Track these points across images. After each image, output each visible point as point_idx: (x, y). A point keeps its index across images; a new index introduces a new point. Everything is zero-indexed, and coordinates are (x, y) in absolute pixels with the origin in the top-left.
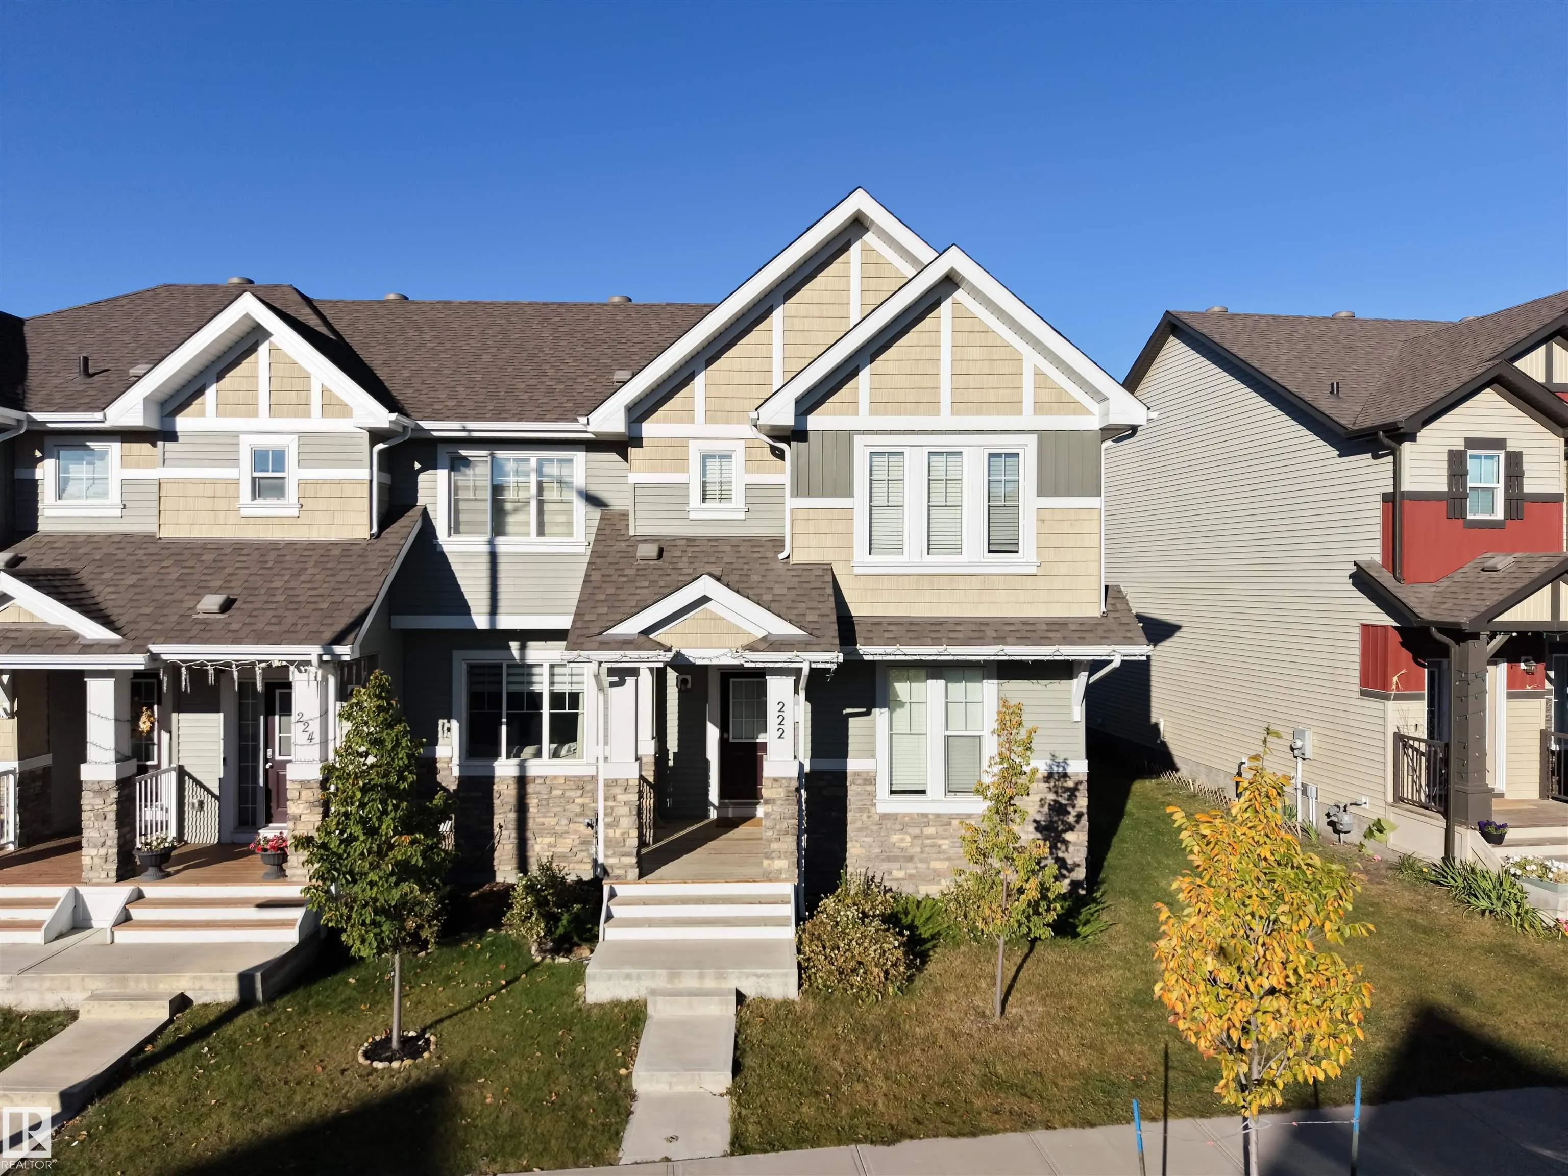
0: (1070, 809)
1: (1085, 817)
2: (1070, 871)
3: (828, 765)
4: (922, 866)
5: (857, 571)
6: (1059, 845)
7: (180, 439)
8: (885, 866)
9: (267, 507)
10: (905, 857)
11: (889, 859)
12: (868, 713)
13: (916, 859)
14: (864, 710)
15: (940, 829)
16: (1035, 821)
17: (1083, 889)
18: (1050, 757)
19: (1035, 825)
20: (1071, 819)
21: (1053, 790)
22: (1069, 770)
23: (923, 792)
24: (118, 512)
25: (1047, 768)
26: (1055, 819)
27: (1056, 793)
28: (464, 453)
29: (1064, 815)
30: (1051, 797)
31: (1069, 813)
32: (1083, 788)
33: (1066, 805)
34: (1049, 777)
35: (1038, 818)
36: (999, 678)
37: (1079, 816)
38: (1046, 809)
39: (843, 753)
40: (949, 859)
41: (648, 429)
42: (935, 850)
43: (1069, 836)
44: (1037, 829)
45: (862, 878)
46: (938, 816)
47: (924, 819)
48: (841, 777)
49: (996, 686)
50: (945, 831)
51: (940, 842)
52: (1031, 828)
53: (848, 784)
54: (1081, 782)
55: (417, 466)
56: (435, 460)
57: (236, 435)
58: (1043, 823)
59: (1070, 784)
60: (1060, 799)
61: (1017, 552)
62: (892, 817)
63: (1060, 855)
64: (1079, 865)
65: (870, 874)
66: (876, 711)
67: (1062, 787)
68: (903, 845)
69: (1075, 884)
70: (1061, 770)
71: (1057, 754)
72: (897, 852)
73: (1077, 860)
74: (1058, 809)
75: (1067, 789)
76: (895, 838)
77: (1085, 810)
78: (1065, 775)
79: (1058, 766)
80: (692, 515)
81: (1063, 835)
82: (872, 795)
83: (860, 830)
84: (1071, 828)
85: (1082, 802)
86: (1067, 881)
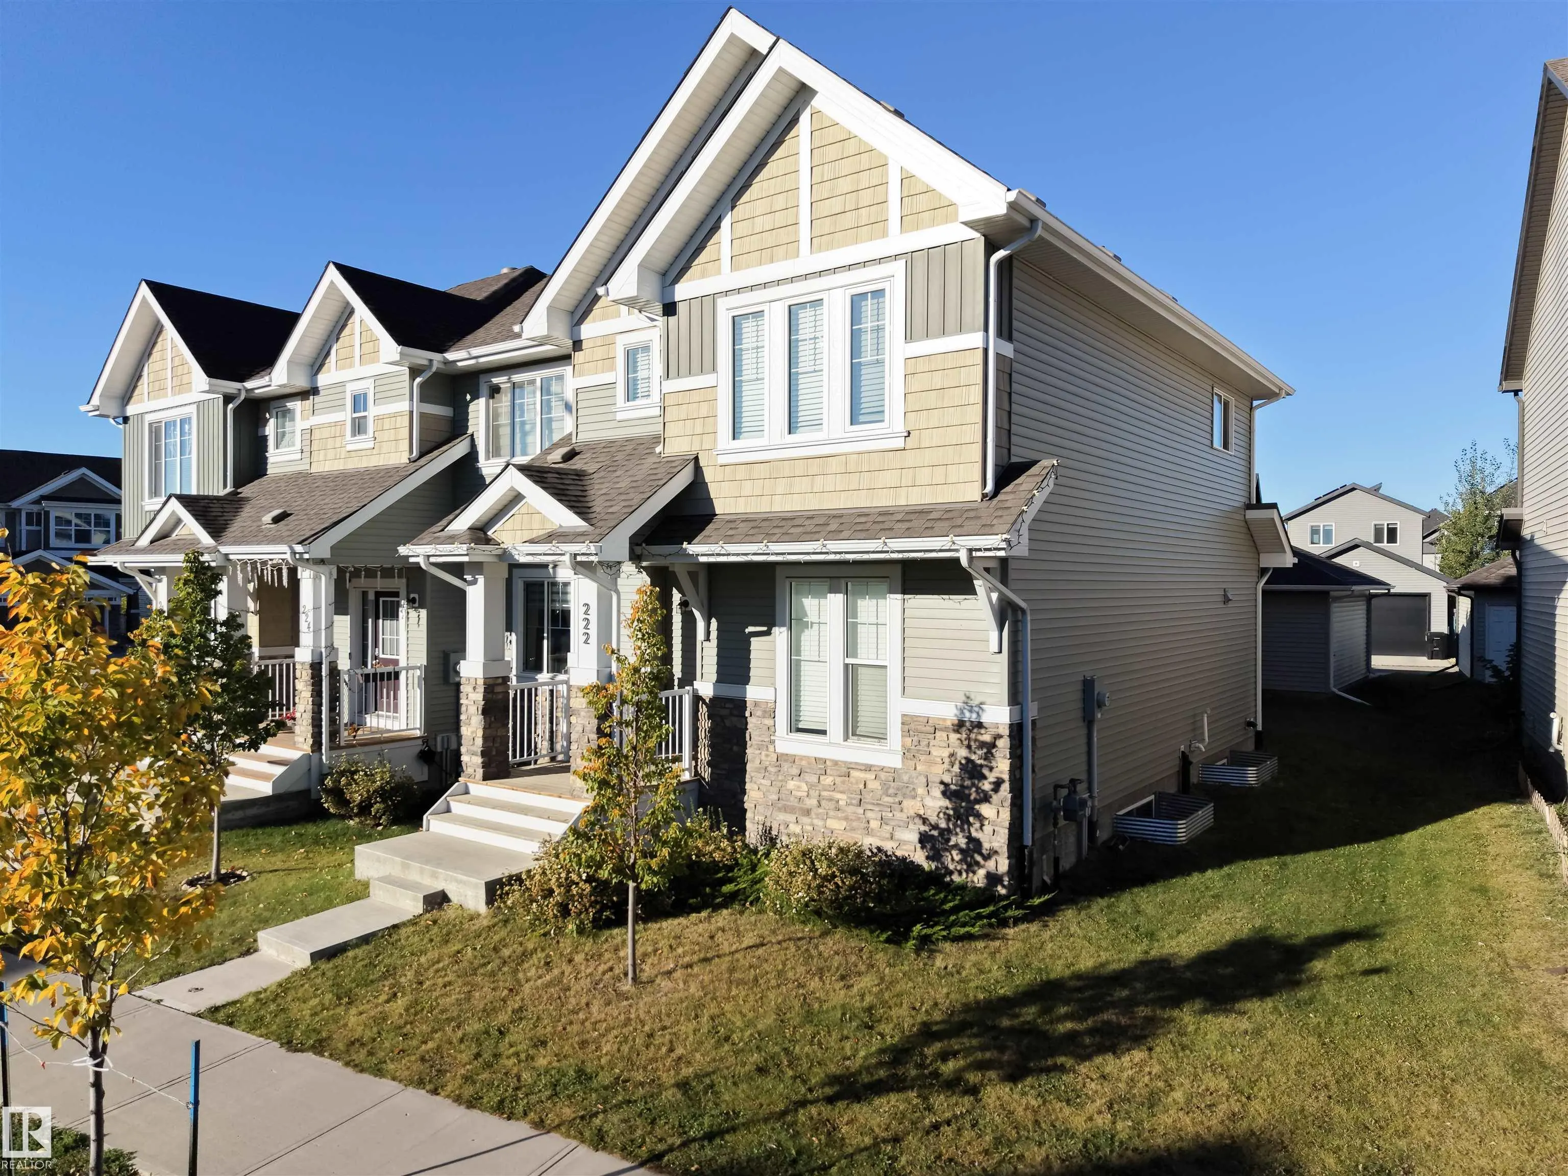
0: (985, 771)
1: (1006, 787)
2: (987, 858)
3: (730, 691)
4: (819, 823)
5: (722, 460)
6: (971, 819)
7: (322, 393)
8: (782, 817)
9: (363, 442)
10: (801, 809)
11: (786, 809)
12: (768, 633)
13: (813, 815)
14: (765, 629)
15: (838, 780)
16: (942, 783)
17: (1004, 886)
18: (964, 699)
19: (942, 787)
20: (986, 786)
21: (966, 743)
22: (985, 719)
23: (824, 732)
24: (298, 456)
25: (958, 713)
26: (967, 783)
27: (969, 747)
28: (495, 380)
29: (979, 781)
30: (963, 753)
31: (985, 778)
32: (1004, 744)
33: (981, 766)
34: (960, 725)
35: (947, 779)
36: (904, 592)
37: (998, 784)
38: (956, 768)
39: (745, 679)
40: (846, 819)
41: (587, 330)
42: (832, 805)
43: (985, 809)
44: (944, 793)
45: (761, 827)
46: (836, 763)
47: (822, 766)
48: (741, 704)
49: (900, 603)
50: (843, 783)
51: (838, 796)
52: (937, 791)
53: (747, 714)
54: (1000, 736)
55: (468, 397)
56: (478, 390)
57: (342, 384)
58: (953, 787)
59: (987, 738)
60: (973, 757)
61: (882, 421)
62: (792, 759)
63: (974, 834)
64: (996, 852)
65: (768, 824)
66: (776, 630)
67: (976, 740)
68: (799, 794)
69: (994, 879)
70: (974, 716)
71: (972, 697)
72: (793, 802)
73: (996, 845)
74: (972, 771)
75: (982, 745)
76: (791, 784)
77: (1006, 777)
78: (980, 725)
79: (971, 711)
80: (619, 416)
81: (977, 807)
82: (771, 730)
83: (758, 770)
84: (986, 799)
85: (1002, 766)
86: (982, 872)
